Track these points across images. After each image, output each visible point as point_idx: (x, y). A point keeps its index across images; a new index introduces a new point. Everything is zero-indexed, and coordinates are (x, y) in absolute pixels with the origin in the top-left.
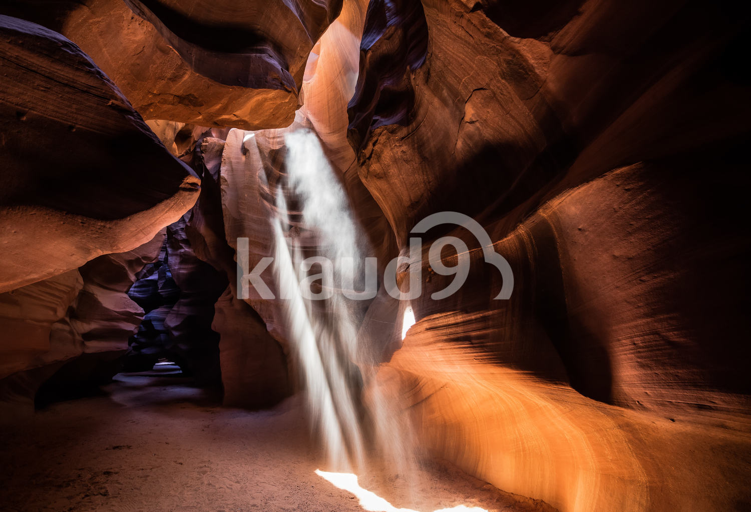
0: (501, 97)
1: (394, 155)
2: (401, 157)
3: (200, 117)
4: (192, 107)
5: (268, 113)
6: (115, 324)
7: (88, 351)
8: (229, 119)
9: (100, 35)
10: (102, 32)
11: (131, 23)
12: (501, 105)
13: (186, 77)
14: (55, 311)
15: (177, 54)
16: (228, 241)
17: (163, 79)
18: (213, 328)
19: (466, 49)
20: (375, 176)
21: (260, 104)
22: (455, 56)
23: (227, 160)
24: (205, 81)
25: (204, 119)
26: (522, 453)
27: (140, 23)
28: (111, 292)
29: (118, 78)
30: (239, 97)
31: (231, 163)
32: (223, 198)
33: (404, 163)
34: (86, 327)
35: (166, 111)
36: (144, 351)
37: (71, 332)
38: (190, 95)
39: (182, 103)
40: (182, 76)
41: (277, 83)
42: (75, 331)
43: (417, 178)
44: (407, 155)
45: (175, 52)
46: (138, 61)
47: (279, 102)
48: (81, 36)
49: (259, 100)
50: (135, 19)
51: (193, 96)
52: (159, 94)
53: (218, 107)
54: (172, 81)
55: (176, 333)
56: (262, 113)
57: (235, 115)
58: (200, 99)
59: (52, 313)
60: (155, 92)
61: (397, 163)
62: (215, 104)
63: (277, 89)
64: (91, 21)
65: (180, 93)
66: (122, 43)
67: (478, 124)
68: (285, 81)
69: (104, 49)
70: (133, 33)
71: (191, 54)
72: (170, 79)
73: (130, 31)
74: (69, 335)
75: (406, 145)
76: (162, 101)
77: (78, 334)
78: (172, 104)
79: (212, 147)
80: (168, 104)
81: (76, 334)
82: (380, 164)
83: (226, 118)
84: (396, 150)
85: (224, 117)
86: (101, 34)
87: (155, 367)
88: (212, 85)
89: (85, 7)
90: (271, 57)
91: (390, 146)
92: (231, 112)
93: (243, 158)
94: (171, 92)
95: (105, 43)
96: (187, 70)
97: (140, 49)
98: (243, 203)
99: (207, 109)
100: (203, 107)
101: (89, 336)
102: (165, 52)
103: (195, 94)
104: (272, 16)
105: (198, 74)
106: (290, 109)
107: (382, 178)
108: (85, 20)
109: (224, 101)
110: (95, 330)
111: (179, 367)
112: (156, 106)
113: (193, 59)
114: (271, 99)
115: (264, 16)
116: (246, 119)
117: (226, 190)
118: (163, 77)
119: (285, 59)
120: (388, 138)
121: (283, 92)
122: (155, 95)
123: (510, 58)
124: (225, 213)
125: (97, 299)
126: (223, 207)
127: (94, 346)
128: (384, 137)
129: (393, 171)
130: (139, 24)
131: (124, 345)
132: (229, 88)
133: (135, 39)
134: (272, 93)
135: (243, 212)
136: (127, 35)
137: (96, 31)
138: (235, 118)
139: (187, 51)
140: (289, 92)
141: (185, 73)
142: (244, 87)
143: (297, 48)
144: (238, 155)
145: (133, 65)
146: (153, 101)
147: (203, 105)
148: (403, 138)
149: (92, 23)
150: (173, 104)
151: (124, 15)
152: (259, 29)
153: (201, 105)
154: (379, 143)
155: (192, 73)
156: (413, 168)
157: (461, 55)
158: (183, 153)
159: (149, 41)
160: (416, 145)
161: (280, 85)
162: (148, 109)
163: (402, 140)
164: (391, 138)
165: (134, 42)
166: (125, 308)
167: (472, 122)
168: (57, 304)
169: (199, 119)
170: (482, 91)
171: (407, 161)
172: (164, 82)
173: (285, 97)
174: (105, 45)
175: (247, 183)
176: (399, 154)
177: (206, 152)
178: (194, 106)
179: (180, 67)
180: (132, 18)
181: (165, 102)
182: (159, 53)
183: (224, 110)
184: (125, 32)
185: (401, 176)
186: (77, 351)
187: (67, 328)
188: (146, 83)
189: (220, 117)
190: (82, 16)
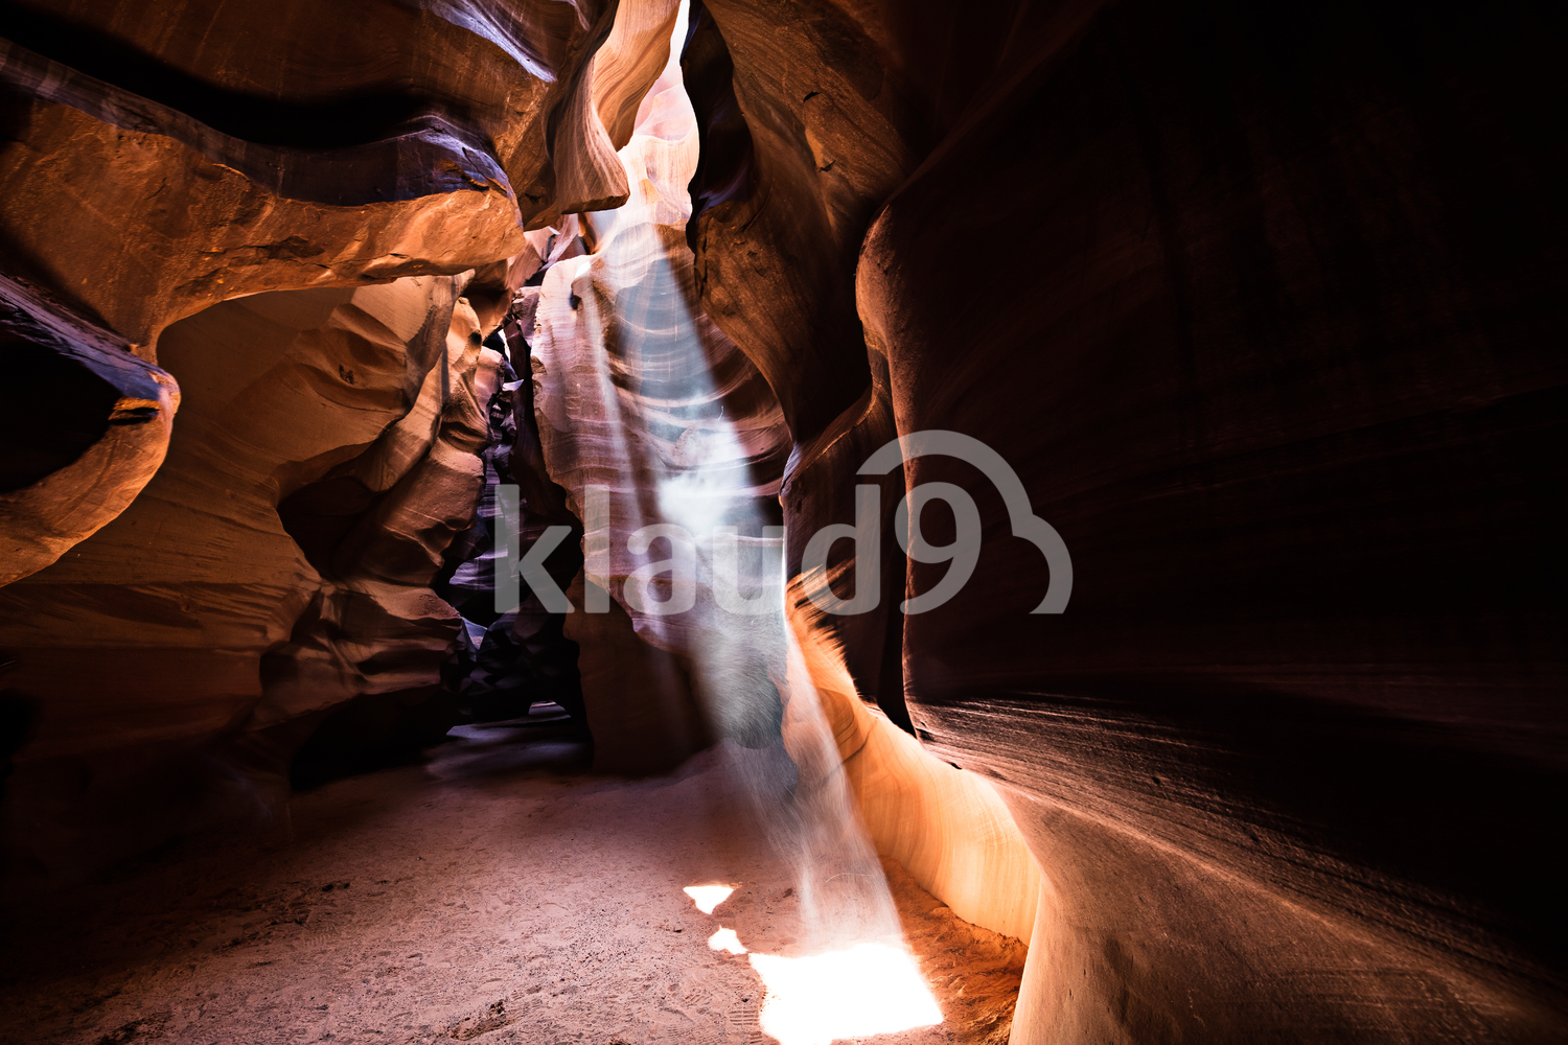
0: (842, 104)
1: (738, 264)
2: (751, 264)
3: (328, 273)
4: (300, 260)
5: (461, 237)
6: (413, 641)
7: (371, 691)
8: (386, 264)
9: (67, 181)
10: (67, 175)
11: (119, 145)
12: (849, 120)
13: (268, 211)
14: (263, 630)
15: (239, 175)
16: (551, 475)
17: (221, 225)
18: (565, 634)
19: (755, 20)
20: (724, 313)
21: (437, 224)
22: (750, 40)
23: (544, 326)
24: (307, 210)
25: (338, 274)
26: (995, 844)
27: (140, 141)
28: (404, 588)
29: (131, 243)
30: (386, 221)
31: (550, 328)
32: (536, 398)
33: (757, 275)
34: (364, 652)
35: (251, 277)
36: (500, 683)
37: (335, 662)
38: (290, 238)
39: (276, 258)
40: (259, 211)
41: (454, 179)
42: (342, 660)
43: (786, 301)
44: (759, 258)
45: (233, 173)
46: (160, 206)
47: (473, 212)
48: (29, 192)
49: (430, 217)
50: (125, 138)
51: (297, 239)
52: (225, 252)
53: (355, 247)
54: (242, 225)
55: (533, 649)
56: (448, 240)
57: (395, 255)
58: (314, 242)
59: (258, 635)
60: (214, 250)
61: (746, 280)
62: (346, 244)
63: (455, 189)
64: (39, 163)
65: (268, 239)
66: (116, 184)
67: (837, 169)
68: (470, 170)
69: (84, 202)
70: (132, 162)
71: (276, 166)
72: (235, 222)
73: (124, 160)
74: (330, 667)
75: (753, 239)
76: (234, 261)
77: (349, 664)
78: (257, 263)
79: (531, 304)
80: (250, 265)
81: (345, 665)
82: (724, 286)
83: (381, 265)
84: (739, 252)
85: (376, 262)
86: (68, 178)
87: (531, 711)
88: (323, 213)
89: (17, 144)
90: (440, 131)
91: (727, 248)
92: (385, 252)
93: (573, 315)
94: (248, 242)
95: (82, 191)
96: (266, 198)
97: (157, 186)
98: (573, 400)
99: (336, 255)
100: (325, 254)
101: (371, 666)
102: (212, 176)
103: (300, 235)
104: (432, 53)
105: (289, 200)
106: (502, 219)
107: (733, 313)
108: (27, 165)
109: (362, 233)
110: (380, 654)
111: (562, 708)
112: (227, 272)
113: (281, 174)
114: (453, 211)
115: (415, 58)
116: (424, 256)
117: (540, 381)
118: (221, 220)
119: (478, 128)
120: (720, 233)
121: (468, 194)
122: (216, 255)
123: (819, 18)
124: (541, 423)
125: (376, 602)
126: (537, 414)
127: (381, 682)
128: (713, 232)
129: (745, 295)
130: (140, 144)
131: (432, 678)
132: (357, 210)
133: (139, 170)
134: (450, 200)
135: (573, 417)
136: (122, 167)
137: (56, 176)
138: (398, 261)
139: (268, 163)
140: (483, 189)
141: (263, 205)
142: (388, 201)
143: (504, 98)
144: (564, 311)
145: (151, 214)
146: (217, 266)
147: (322, 251)
148: (745, 227)
149: (42, 166)
150: (259, 263)
151: (99, 137)
152: (412, 86)
153: (320, 252)
154: (710, 246)
155: (277, 201)
156: (776, 283)
157: (755, 35)
158: (499, 324)
159: (174, 167)
160: (771, 236)
161: (460, 180)
162: (211, 281)
163: (743, 231)
164: (725, 231)
165: (140, 176)
166: (426, 613)
167: (828, 168)
168: (265, 620)
169: (328, 277)
170: (814, 99)
171: (761, 271)
172: (224, 229)
173: (477, 202)
174: (84, 195)
175: (580, 362)
176: (746, 259)
177: (522, 315)
178: (304, 257)
179: (250, 197)
180: (120, 137)
181: (242, 262)
182: (200, 182)
183: (369, 250)
184: (115, 163)
185: (760, 304)
186: (351, 690)
187: (324, 655)
188: (190, 239)
189: (368, 264)
190: (18, 159)
